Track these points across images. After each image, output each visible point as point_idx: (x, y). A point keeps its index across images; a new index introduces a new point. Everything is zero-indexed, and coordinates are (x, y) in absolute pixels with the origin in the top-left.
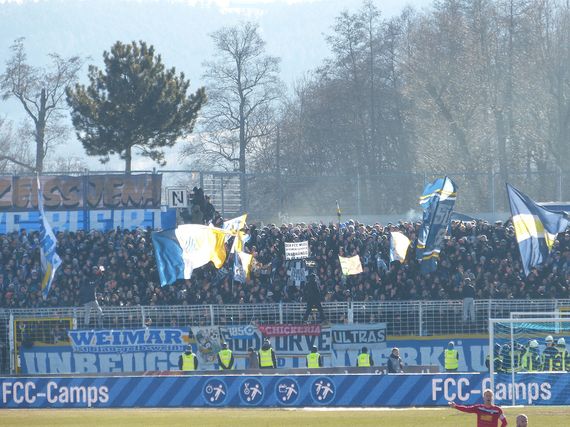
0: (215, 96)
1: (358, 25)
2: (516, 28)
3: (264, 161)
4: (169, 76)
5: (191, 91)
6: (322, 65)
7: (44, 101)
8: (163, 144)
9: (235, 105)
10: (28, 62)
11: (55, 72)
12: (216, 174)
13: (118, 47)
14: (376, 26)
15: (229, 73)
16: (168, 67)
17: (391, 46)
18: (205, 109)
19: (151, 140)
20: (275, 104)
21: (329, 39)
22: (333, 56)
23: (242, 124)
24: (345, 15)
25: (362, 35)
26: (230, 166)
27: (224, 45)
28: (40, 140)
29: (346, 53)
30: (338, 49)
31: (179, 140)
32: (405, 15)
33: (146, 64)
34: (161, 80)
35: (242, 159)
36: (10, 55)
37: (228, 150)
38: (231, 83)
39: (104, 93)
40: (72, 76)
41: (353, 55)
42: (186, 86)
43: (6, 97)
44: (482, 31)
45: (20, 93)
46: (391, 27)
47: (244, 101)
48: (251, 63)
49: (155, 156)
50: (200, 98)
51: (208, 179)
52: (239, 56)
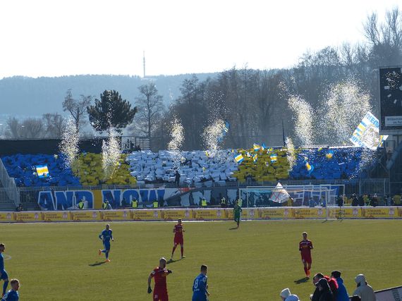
0: (140, 110)
1: (191, 84)
2: (248, 85)
3: (157, 132)
4: (124, 103)
5: (132, 108)
6: (178, 98)
7: (78, 112)
8: (122, 127)
9: (147, 113)
10: (72, 98)
11: (82, 101)
12: (140, 138)
13: (106, 92)
14: (197, 84)
15: (144, 101)
16: (123, 99)
17: (203, 92)
18: (136, 114)
19: (117, 126)
20: (161, 113)
21: (180, 89)
22: (182, 95)
23: (149, 119)
24: (186, 80)
25: (192, 88)
26: (145, 134)
27: (143, 91)
28: (77, 125)
29: (186, 94)
30: (183, 92)
31: (128, 126)
32: (207, 80)
33: (116, 98)
34: (121, 104)
35: (149, 132)
36: (66, 95)
37: (144, 129)
38: (145, 105)
39: (101, 109)
40: (89, 103)
41: (189, 95)
42: (130, 106)
43: (65, 110)
44: (235, 86)
45: (70, 109)
46: (203, 85)
47: (150, 111)
48: (152, 97)
49: (119, 131)
50: (135, 110)
51: (138, 139)
52: (148, 95)
